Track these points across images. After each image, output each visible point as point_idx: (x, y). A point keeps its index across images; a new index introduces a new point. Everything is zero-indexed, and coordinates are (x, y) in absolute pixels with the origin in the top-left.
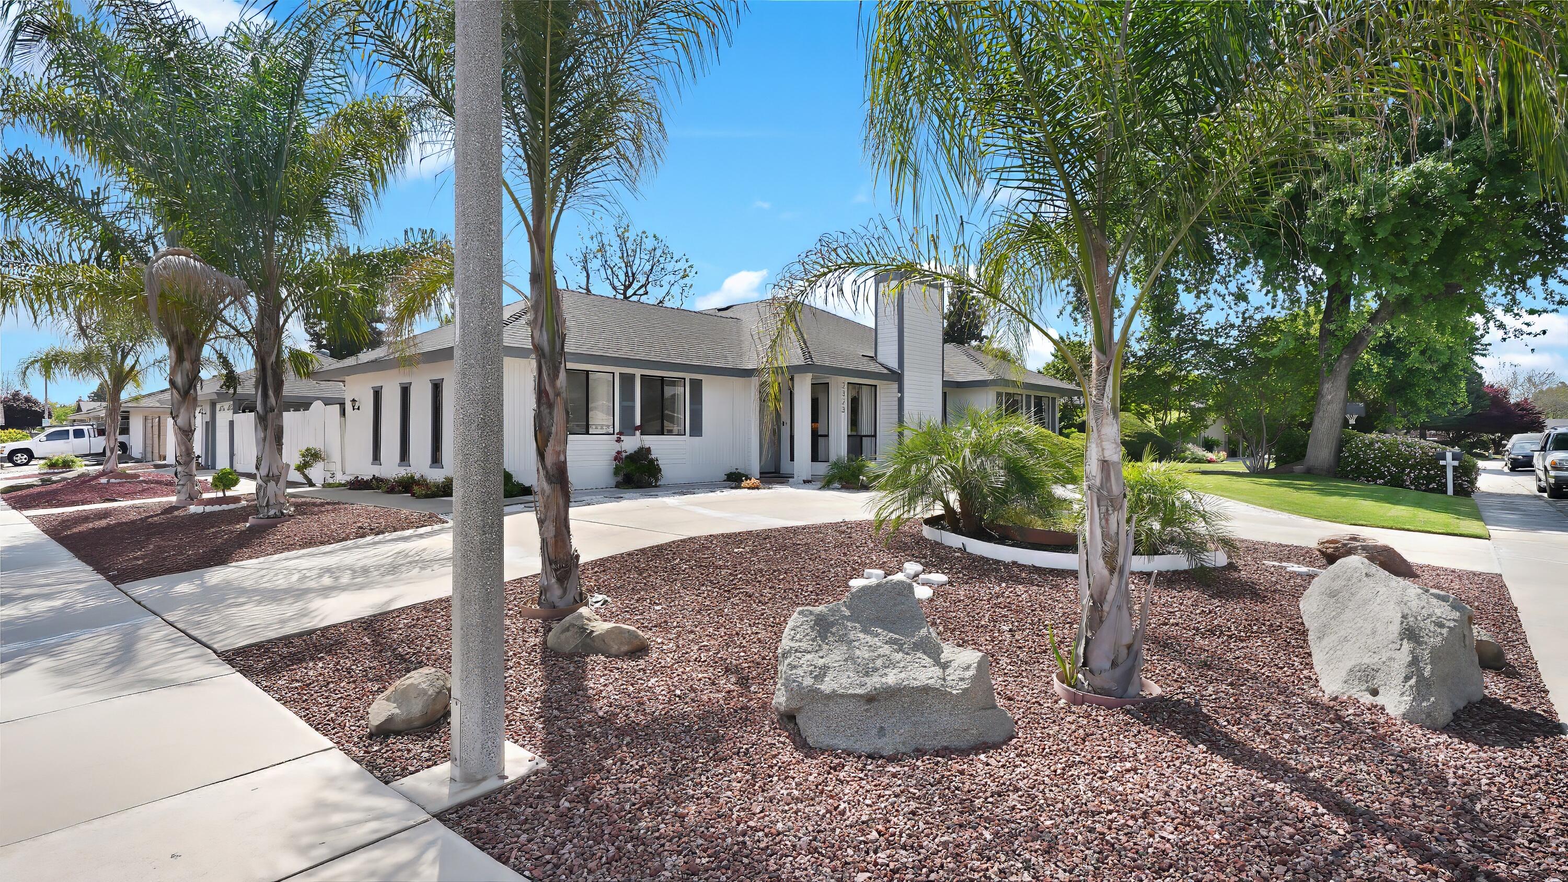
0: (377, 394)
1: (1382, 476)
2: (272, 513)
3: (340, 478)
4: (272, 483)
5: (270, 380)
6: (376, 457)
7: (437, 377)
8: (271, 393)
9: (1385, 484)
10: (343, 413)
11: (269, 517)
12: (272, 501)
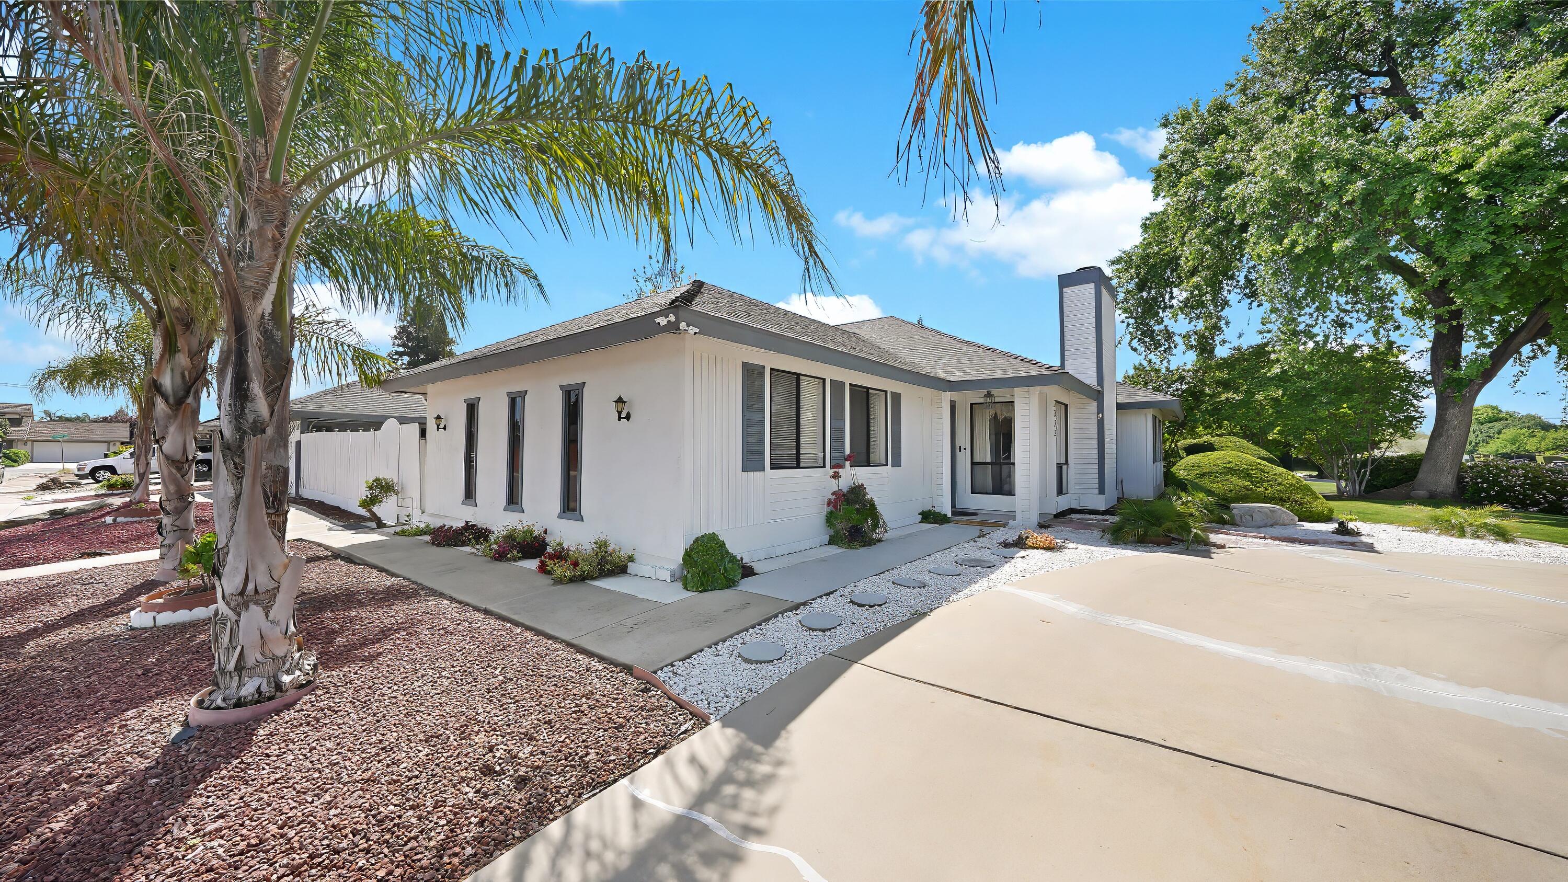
0: (472, 409)
1: (1536, 503)
2: (249, 689)
3: (419, 521)
4: (256, 611)
5: (253, 358)
6: (469, 494)
7: (571, 379)
8: (256, 388)
9: (1540, 511)
10: (423, 433)
11: (239, 704)
12: (252, 657)
